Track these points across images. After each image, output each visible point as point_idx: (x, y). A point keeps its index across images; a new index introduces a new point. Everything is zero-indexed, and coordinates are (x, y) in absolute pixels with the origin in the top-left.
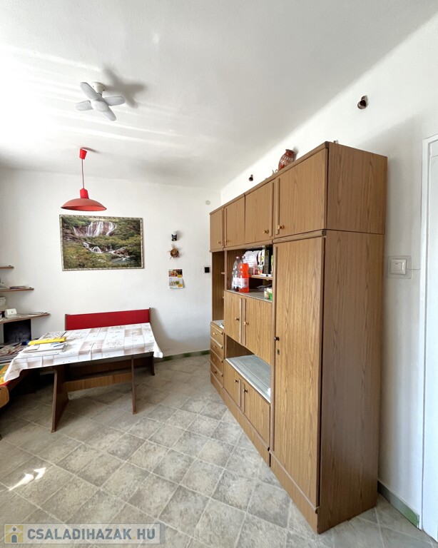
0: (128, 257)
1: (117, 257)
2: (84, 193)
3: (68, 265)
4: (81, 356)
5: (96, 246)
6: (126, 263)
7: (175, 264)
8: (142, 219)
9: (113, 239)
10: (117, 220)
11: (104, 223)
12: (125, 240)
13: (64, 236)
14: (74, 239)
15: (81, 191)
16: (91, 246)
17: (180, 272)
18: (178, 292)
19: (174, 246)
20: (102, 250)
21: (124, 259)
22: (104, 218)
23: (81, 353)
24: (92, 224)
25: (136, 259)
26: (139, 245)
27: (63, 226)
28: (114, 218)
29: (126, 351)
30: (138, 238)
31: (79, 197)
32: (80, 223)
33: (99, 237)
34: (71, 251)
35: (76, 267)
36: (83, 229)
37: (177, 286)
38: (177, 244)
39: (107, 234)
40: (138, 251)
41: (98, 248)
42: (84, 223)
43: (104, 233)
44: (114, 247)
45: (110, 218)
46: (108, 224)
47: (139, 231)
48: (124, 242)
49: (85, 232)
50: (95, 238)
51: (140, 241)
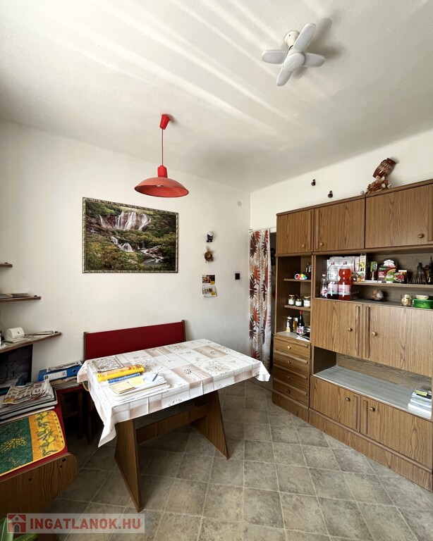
0: (162, 258)
1: (151, 258)
2: (163, 172)
3: (91, 265)
4: (192, 391)
5: (127, 242)
6: (159, 266)
7: (209, 269)
8: (177, 213)
9: (146, 235)
10: (152, 213)
11: (137, 214)
12: (159, 237)
13: (88, 226)
14: (100, 231)
15: (159, 169)
16: (121, 242)
17: (212, 278)
18: (212, 300)
19: (208, 249)
20: (134, 248)
21: (157, 261)
22: (138, 208)
24: (123, 214)
25: (169, 263)
26: (174, 244)
27: (87, 214)
28: (149, 210)
29: (236, 377)
30: (173, 236)
32: (109, 211)
33: (131, 232)
34: (96, 246)
35: (101, 268)
36: (111, 219)
37: (210, 294)
38: (212, 246)
39: (140, 228)
40: (173, 251)
41: (128, 244)
42: (113, 211)
43: (136, 227)
44: (147, 244)
45: (144, 209)
46: (141, 217)
47: (175, 228)
48: (158, 240)
49: (115, 223)
50: (126, 232)
51: (175, 239)
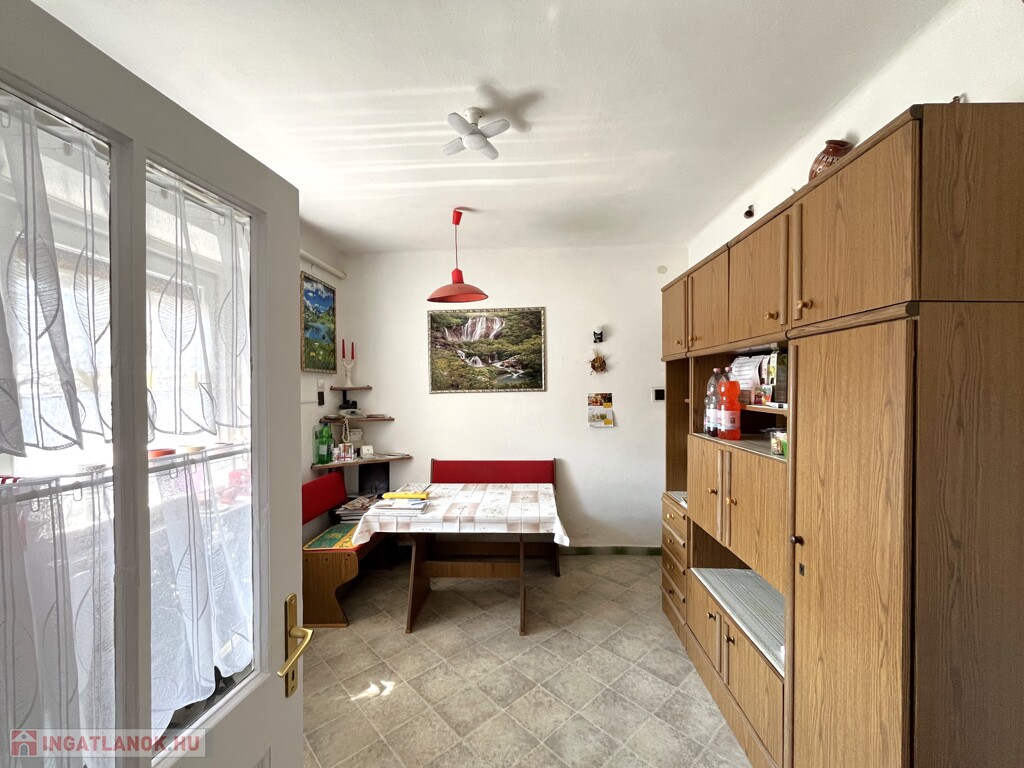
0: (521, 372)
1: (506, 372)
2: (458, 276)
3: (437, 385)
4: (445, 524)
5: (475, 355)
6: (518, 383)
7: (599, 384)
8: (543, 308)
9: (499, 343)
10: (506, 314)
11: (487, 319)
12: (517, 344)
13: (434, 341)
14: (445, 345)
15: (453, 273)
16: (469, 355)
17: (607, 398)
18: (604, 433)
19: (597, 353)
20: (484, 361)
21: (515, 376)
22: (488, 311)
23: (446, 520)
24: (470, 321)
25: (533, 376)
26: (538, 352)
27: (432, 328)
28: (502, 310)
29: (510, 525)
30: (537, 341)
31: (449, 281)
32: (455, 321)
33: (480, 342)
34: (442, 363)
35: (447, 388)
36: (457, 330)
37: (602, 424)
38: (604, 348)
39: (491, 336)
40: (537, 361)
41: (477, 358)
42: (459, 320)
43: (487, 335)
44: (501, 355)
45: (495, 310)
46: (493, 321)
47: (540, 329)
48: (515, 348)
49: (461, 334)
50: (475, 342)
51: (540, 345)
